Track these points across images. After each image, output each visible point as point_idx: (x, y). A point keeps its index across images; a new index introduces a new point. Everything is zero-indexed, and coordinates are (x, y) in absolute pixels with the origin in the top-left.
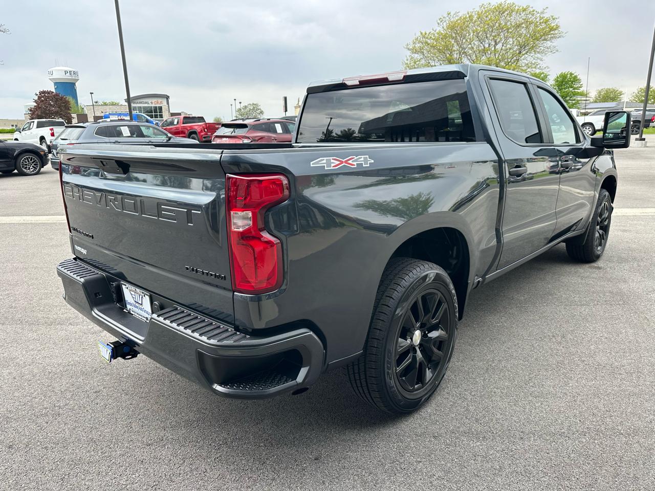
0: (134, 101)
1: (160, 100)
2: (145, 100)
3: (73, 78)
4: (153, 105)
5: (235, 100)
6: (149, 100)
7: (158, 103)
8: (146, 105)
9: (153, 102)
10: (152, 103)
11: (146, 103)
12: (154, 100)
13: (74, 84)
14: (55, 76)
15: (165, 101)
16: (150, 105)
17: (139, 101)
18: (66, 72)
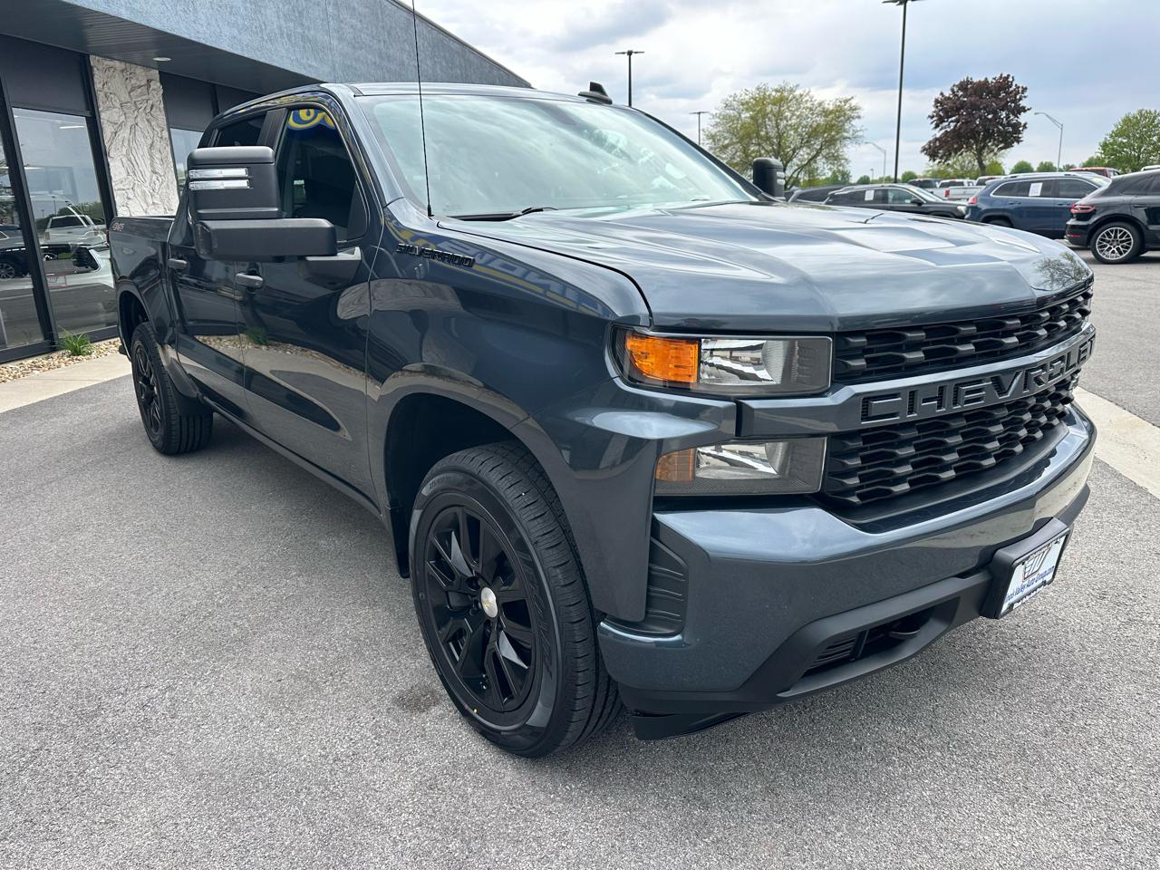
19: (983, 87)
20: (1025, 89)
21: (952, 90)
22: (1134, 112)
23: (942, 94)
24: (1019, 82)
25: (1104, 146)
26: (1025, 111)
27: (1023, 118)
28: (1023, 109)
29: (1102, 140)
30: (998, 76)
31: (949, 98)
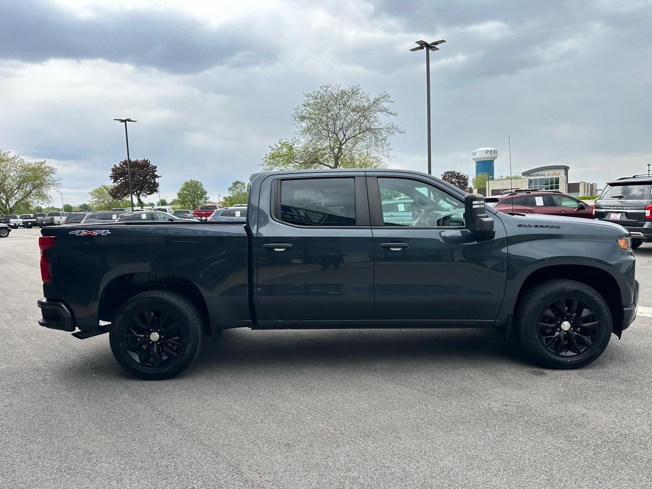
0: (531, 174)
1: (557, 171)
2: (541, 173)
3: (493, 156)
4: (550, 177)
5: (649, 165)
6: (546, 172)
7: (555, 174)
8: (543, 177)
9: (550, 173)
10: (549, 175)
11: (543, 175)
12: (551, 172)
13: (493, 161)
14: (478, 156)
15: (562, 172)
16: (547, 177)
17: (535, 174)
18: (487, 152)
19: (136, 164)
20: (156, 167)
21: (120, 164)
22: (189, 180)
23: (115, 166)
24: (152, 163)
25: (179, 195)
26: (158, 177)
27: (157, 180)
28: (157, 176)
29: (178, 192)
30: (143, 160)
31: (119, 168)
